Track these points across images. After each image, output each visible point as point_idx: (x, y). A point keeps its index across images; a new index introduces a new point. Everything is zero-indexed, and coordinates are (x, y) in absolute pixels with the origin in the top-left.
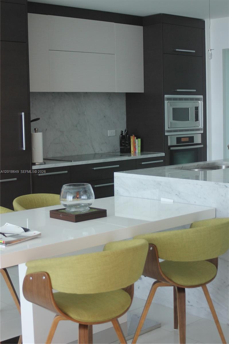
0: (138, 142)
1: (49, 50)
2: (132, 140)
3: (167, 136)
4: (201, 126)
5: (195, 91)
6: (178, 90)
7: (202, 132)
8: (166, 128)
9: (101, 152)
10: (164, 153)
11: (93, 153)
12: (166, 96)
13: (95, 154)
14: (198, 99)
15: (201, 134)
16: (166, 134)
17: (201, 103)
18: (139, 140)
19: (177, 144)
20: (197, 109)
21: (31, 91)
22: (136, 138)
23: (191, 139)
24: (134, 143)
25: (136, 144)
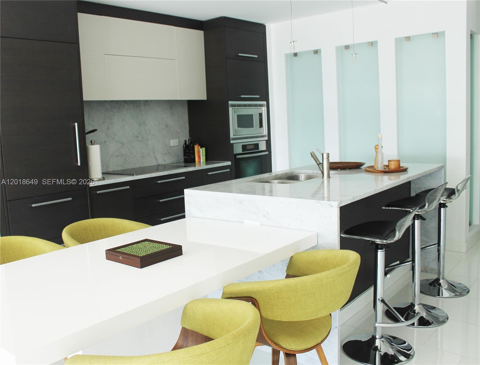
0: (202, 151)
1: (105, 54)
2: (196, 149)
3: (233, 144)
4: (265, 132)
5: (258, 96)
6: (242, 96)
7: (266, 138)
8: (232, 136)
9: (164, 163)
10: (230, 161)
11: (156, 164)
12: (230, 102)
13: (159, 165)
14: (261, 106)
15: (265, 141)
16: (232, 142)
17: (264, 110)
18: (204, 149)
19: (243, 151)
20: (261, 115)
21: (84, 99)
22: (200, 147)
23: (256, 146)
24: (199, 152)
25: (200, 153)
